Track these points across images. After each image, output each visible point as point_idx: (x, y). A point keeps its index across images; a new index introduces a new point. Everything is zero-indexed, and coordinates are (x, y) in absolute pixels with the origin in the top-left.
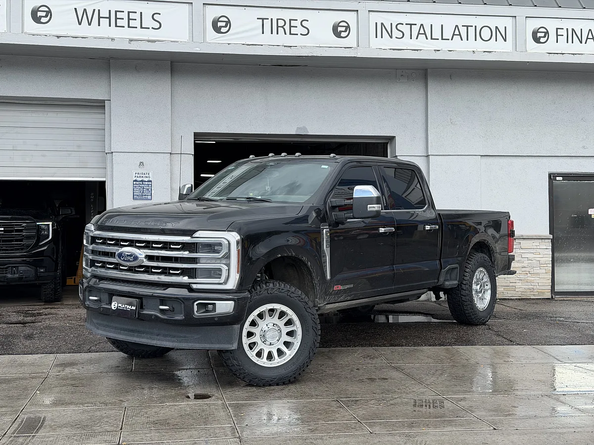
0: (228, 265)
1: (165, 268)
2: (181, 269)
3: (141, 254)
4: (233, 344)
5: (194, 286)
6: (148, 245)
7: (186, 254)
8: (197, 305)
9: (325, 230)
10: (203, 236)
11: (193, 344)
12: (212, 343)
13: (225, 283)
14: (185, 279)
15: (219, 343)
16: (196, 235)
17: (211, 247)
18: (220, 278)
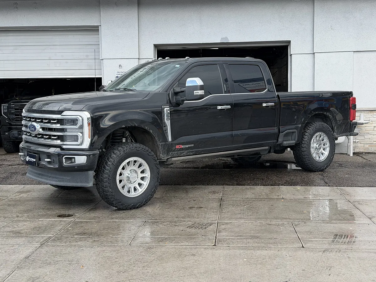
0: (82, 133)
1: (50, 135)
2: (58, 136)
3: (38, 126)
4: (89, 183)
5: (64, 147)
6: (42, 120)
7: (58, 126)
8: (65, 158)
9: (165, 109)
10: (68, 114)
11: (66, 183)
12: (77, 183)
13: (81, 144)
14: (59, 142)
15: (81, 182)
16: (64, 113)
17: (74, 122)
18: (77, 141)
